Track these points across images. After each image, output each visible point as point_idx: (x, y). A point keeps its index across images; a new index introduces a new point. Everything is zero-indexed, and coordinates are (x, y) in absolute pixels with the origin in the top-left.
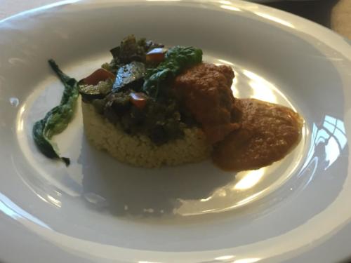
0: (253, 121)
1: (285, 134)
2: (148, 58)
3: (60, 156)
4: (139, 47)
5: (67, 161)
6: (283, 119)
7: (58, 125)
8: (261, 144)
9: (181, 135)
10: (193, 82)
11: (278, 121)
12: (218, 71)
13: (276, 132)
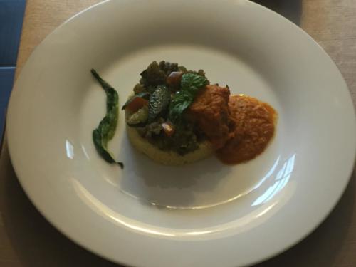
0: (243, 125)
1: (265, 132)
2: (168, 82)
3: (117, 161)
4: (161, 71)
5: (121, 165)
6: (264, 118)
7: (110, 133)
8: (248, 143)
9: (197, 148)
10: (203, 111)
11: (260, 121)
12: (220, 95)
13: (258, 131)
